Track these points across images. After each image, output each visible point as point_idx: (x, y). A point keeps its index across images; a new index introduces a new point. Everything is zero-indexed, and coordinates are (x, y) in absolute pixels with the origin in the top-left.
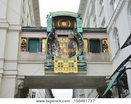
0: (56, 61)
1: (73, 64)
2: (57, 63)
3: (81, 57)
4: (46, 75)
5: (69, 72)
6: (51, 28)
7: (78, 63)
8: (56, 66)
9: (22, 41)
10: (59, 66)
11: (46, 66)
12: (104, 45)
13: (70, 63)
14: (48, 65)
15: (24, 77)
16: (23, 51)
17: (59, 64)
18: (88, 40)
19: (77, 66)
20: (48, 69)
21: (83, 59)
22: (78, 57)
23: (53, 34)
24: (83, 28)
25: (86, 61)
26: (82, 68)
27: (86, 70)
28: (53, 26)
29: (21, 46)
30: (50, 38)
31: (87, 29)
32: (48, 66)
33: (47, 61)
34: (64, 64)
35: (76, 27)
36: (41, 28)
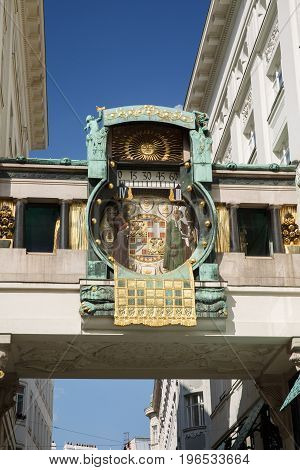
0: (121, 284)
1: (178, 292)
2: (123, 291)
3: (207, 270)
4: (84, 333)
5: (164, 322)
6: (104, 164)
7: (197, 289)
8: (122, 301)
9: (1, 208)
10: (131, 302)
11: (86, 300)
12: (286, 226)
13: (168, 291)
14: (94, 295)
15: (7, 340)
16: (3, 245)
17: (131, 293)
18: (232, 211)
19: (194, 300)
20: (93, 312)
21: (217, 276)
22: (198, 269)
23: (108, 185)
24: (214, 167)
25: (225, 285)
26: (213, 307)
27: (226, 317)
28: (109, 159)
30: (99, 201)
31: (228, 169)
32: (94, 302)
33: (89, 283)
34: (150, 293)
35: (189, 161)
36: (66, 164)
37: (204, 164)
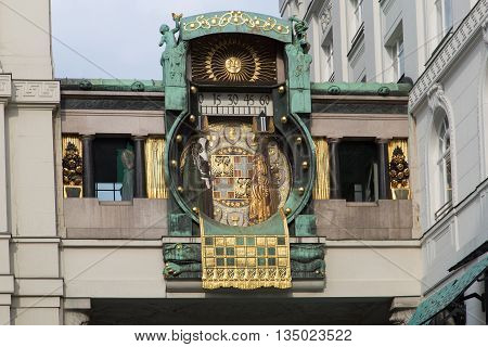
0: (209, 242)
1: (272, 251)
2: (211, 250)
3: (303, 222)
4: (170, 296)
5: (258, 285)
6: (184, 91)
7: (292, 246)
8: (210, 261)
9: (65, 146)
10: (220, 262)
11: (171, 261)
12: (394, 165)
13: (260, 250)
14: (179, 255)
15: (87, 305)
16: (72, 194)
17: (219, 251)
18: (333, 146)
19: (288, 259)
20: (177, 274)
21: (313, 230)
22: (293, 221)
23: (189, 117)
24: (313, 92)
25: (322, 240)
26: (309, 266)
27: (322, 278)
28: (189, 84)
29: (64, 173)
30: (179, 137)
31: (329, 94)
32: (179, 263)
33: (172, 240)
34: (240, 251)
35: (284, 85)
36: (139, 91)
37: (301, 90)
